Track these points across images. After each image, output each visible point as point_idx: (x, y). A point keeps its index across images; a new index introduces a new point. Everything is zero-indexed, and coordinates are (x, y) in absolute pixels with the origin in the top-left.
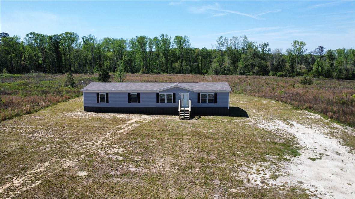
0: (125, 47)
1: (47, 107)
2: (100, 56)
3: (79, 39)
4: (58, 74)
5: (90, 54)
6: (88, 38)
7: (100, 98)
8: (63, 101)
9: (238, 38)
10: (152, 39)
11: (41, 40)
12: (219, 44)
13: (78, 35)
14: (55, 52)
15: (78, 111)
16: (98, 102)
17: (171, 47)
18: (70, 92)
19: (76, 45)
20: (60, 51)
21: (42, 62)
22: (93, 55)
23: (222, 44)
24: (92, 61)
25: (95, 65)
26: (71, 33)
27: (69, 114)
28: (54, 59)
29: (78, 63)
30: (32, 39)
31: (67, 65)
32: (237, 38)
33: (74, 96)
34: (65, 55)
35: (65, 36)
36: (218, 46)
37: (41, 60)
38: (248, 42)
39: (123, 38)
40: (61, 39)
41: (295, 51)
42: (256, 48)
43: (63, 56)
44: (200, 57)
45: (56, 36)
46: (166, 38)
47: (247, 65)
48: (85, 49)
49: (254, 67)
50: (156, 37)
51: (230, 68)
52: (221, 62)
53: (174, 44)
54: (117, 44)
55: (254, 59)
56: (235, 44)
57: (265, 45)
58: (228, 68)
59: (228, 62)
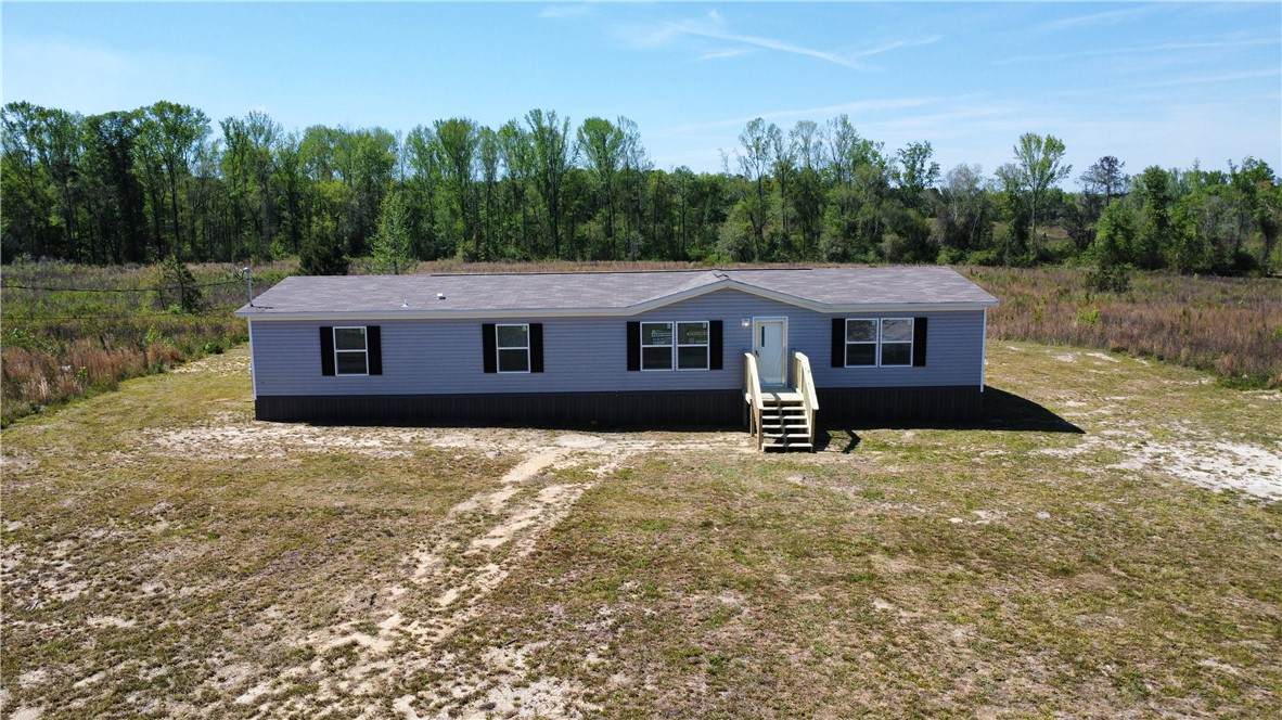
0: (394, 162)
1: (64, 401)
2: (293, 197)
3: (210, 132)
4: (128, 265)
5: (254, 188)
6: (247, 125)
7: (336, 351)
8: (145, 370)
9: (818, 128)
10: (496, 129)
11: (56, 132)
12: (749, 148)
13: (207, 116)
14: (116, 179)
15: (226, 418)
16: (328, 369)
17: (569, 159)
18: (180, 330)
19: (200, 153)
20: (134, 177)
21: (63, 220)
22: (264, 191)
23: (760, 150)
24: (263, 215)
25: (274, 232)
26: (178, 106)
27: (180, 437)
28: (109, 208)
29: (207, 223)
30: (17, 128)
31: (165, 233)
32: (816, 125)
33: (197, 349)
34: (154, 193)
35: (154, 119)
36: (747, 156)
37: (57, 213)
38: (855, 140)
39: (383, 127)
40: (138, 131)
41: (1029, 173)
42: (882, 164)
43: (147, 196)
44: (677, 199)
45: (116, 117)
46: (551, 124)
47: (852, 227)
48: (235, 169)
49: (880, 233)
50: (509, 122)
51: (793, 237)
52: (758, 217)
53: (580, 151)
54: (360, 150)
55: (881, 203)
56: (806, 150)
57: (919, 152)
58: (785, 236)
59: (785, 218)
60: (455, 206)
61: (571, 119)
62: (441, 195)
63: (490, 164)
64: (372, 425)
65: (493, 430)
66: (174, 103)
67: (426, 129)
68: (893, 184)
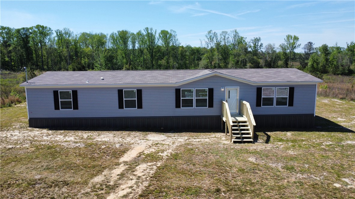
0: (106, 42)
2: (76, 53)
3: (53, 34)
5: (65, 50)
6: (63, 32)
7: (60, 100)
10: (135, 33)
12: (208, 39)
13: (52, 29)
14: (24, 47)
16: (57, 108)
17: (156, 42)
19: (50, 40)
20: (30, 46)
21: (9, 59)
22: (68, 51)
23: (211, 39)
24: (68, 58)
25: (71, 63)
28: (23, 56)
29: (52, 60)
31: (39, 63)
32: (227, 32)
34: (36, 51)
35: (36, 30)
36: (208, 41)
37: (7, 57)
38: (239, 36)
39: (102, 33)
40: (31, 33)
41: (289, 46)
42: (246, 43)
43: (34, 52)
44: (188, 53)
45: (24, 29)
46: (151, 32)
47: (238, 62)
48: (59, 44)
49: (246, 63)
50: (139, 31)
51: (221, 64)
52: (211, 59)
53: (159, 40)
54: (96, 39)
55: (246, 55)
56: (224, 39)
57: (257, 40)
58: (219, 64)
59: (219, 59)
60: (123, 55)
61: (157, 31)
62: (119, 52)
63: (134, 43)
64: (73, 130)
65: (121, 132)
66: (42, 25)
67: (115, 33)
68: (249, 49)
